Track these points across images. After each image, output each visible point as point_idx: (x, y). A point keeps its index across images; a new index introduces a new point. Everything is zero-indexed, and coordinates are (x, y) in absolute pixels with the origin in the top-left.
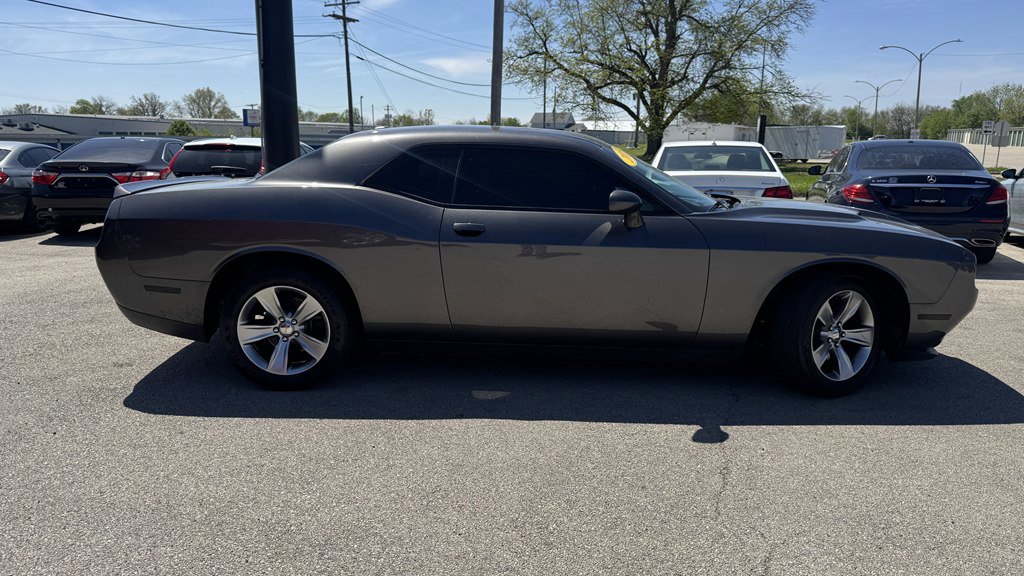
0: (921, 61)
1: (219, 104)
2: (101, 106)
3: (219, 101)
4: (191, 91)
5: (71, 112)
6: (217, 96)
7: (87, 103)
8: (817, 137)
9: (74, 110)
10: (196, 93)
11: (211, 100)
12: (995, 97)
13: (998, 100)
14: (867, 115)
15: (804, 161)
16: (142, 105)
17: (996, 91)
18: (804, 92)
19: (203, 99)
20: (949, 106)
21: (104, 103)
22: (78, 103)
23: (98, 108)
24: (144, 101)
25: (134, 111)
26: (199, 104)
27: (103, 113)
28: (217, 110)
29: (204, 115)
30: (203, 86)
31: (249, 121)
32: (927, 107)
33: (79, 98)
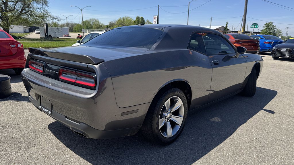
0: (82, 11)
8: (62, 31)
12: (91, 21)
13: (92, 22)
14: (59, 25)
15: (58, 38)
17: (91, 20)
18: (55, 17)
20: (81, 23)
32: (74, 23)
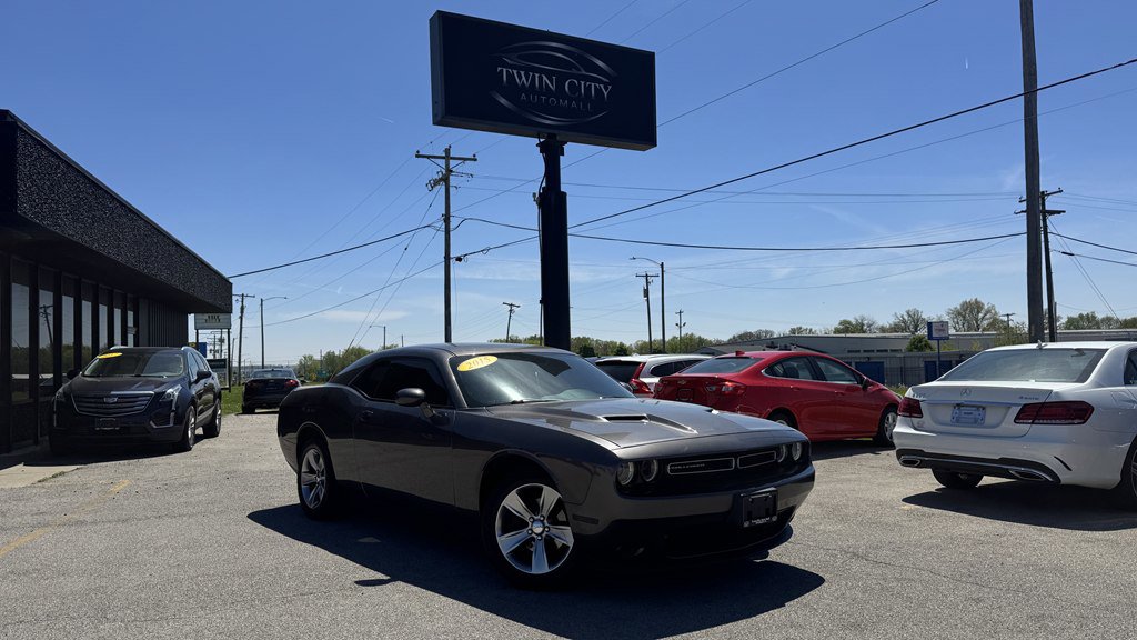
1: (988, 316)
2: (863, 325)
3: (988, 312)
4: (957, 304)
5: (835, 333)
6: (986, 307)
7: (849, 323)
9: (837, 331)
10: (962, 306)
11: (978, 312)
16: (904, 321)
19: (970, 311)
21: (865, 322)
22: (840, 324)
23: (860, 327)
24: (906, 318)
25: (895, 328)
26: (964, 317)
27: (864, 332)
28: (985, 323)
29: (969, 329)
30: (969, 298)
31: (934, 335)
33: (842, 319)
